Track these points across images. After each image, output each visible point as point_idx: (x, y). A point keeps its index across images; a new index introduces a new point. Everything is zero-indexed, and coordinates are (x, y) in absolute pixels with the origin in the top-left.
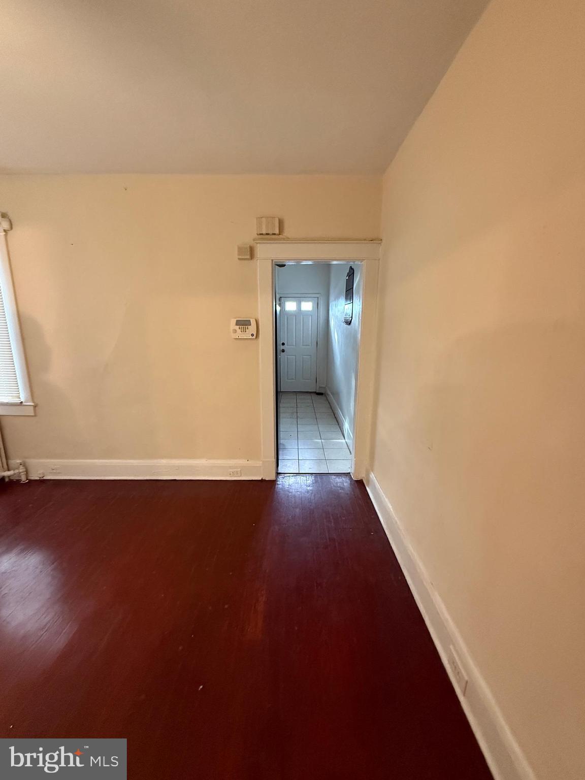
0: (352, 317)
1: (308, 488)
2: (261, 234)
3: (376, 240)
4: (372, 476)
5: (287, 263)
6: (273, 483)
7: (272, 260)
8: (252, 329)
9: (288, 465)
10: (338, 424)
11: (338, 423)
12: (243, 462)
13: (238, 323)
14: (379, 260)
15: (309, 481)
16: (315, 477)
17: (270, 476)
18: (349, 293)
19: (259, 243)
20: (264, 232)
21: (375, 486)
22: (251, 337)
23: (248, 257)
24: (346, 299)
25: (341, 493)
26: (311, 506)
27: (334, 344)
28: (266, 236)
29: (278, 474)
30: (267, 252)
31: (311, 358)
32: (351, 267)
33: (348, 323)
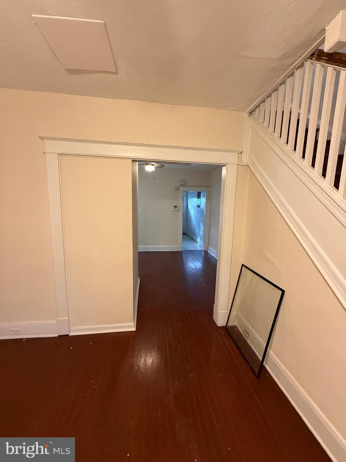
0: (200, 205)
3: (209, 187)
7: (183, 191)
12: (173, 246)
18: (199, 196)
19: (180, 187)
20: (182, 184)
22: (177, 210)
23: (177, 190)
24: (198, 198)
33: (199, 207)
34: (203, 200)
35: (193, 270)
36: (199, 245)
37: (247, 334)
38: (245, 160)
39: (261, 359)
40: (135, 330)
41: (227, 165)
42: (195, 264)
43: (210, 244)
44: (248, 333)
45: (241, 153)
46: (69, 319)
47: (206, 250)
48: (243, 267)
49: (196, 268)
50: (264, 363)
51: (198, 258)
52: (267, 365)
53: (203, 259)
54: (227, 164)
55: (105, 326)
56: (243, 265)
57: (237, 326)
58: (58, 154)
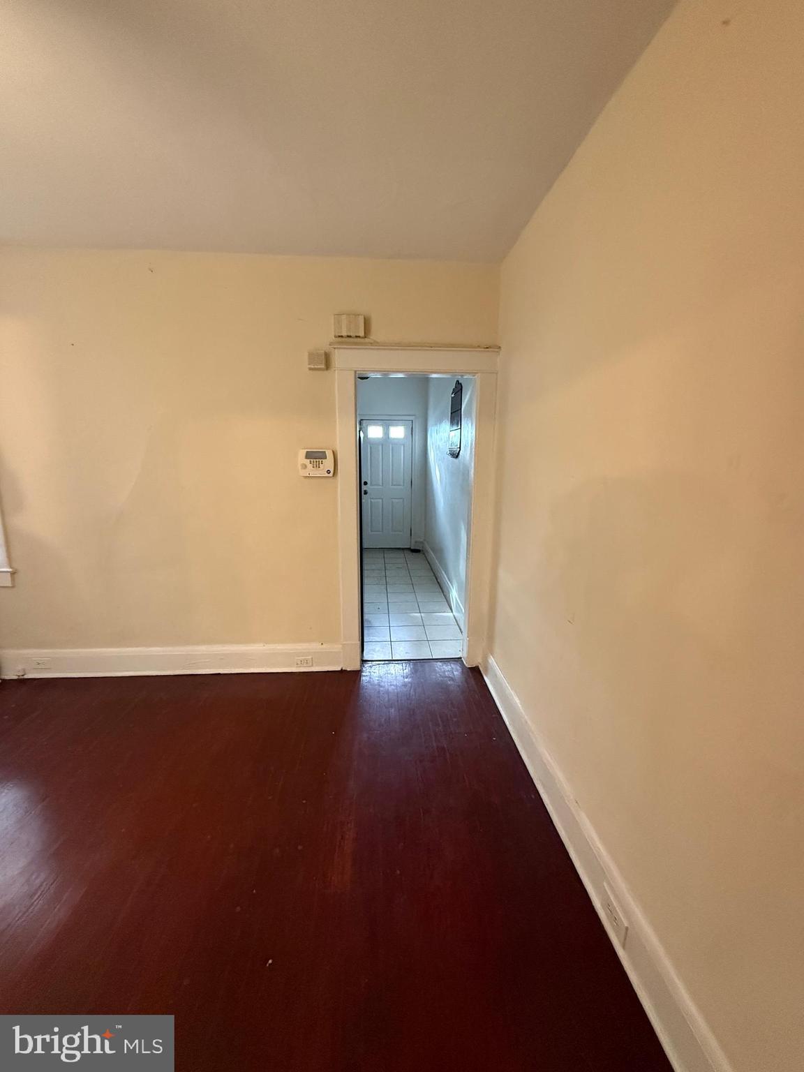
0: (460, 448)
1: (406, 680)
2: (339, 336)
3: (492, 348)
4: (492, 660)
5: (372, 375)
6: (357, 674)
7: (355, 371)
8: (328, 463)
9: (377, 649)
10: (443, 592)
11: (442, 590)
12: (315, 646)
13: (309, 455)
14: (497, 374)
15: (407, 670)
16: (414, 664)
17: (353, 666)
18: (456, 416)
19: (337, 348)
20: (344, 334)
21: (496, 675)
22: (327, 475)
23: (323, 366)
24: (452, 423)
25: (450, 685)
26: (410, 704)
27: (435, 483)
28: (345, 340)
29: (363, 661)
30: (348, 360)
31: (403, 501)
32: (458, 381)
33: (455, 454)
34: (469, 430)
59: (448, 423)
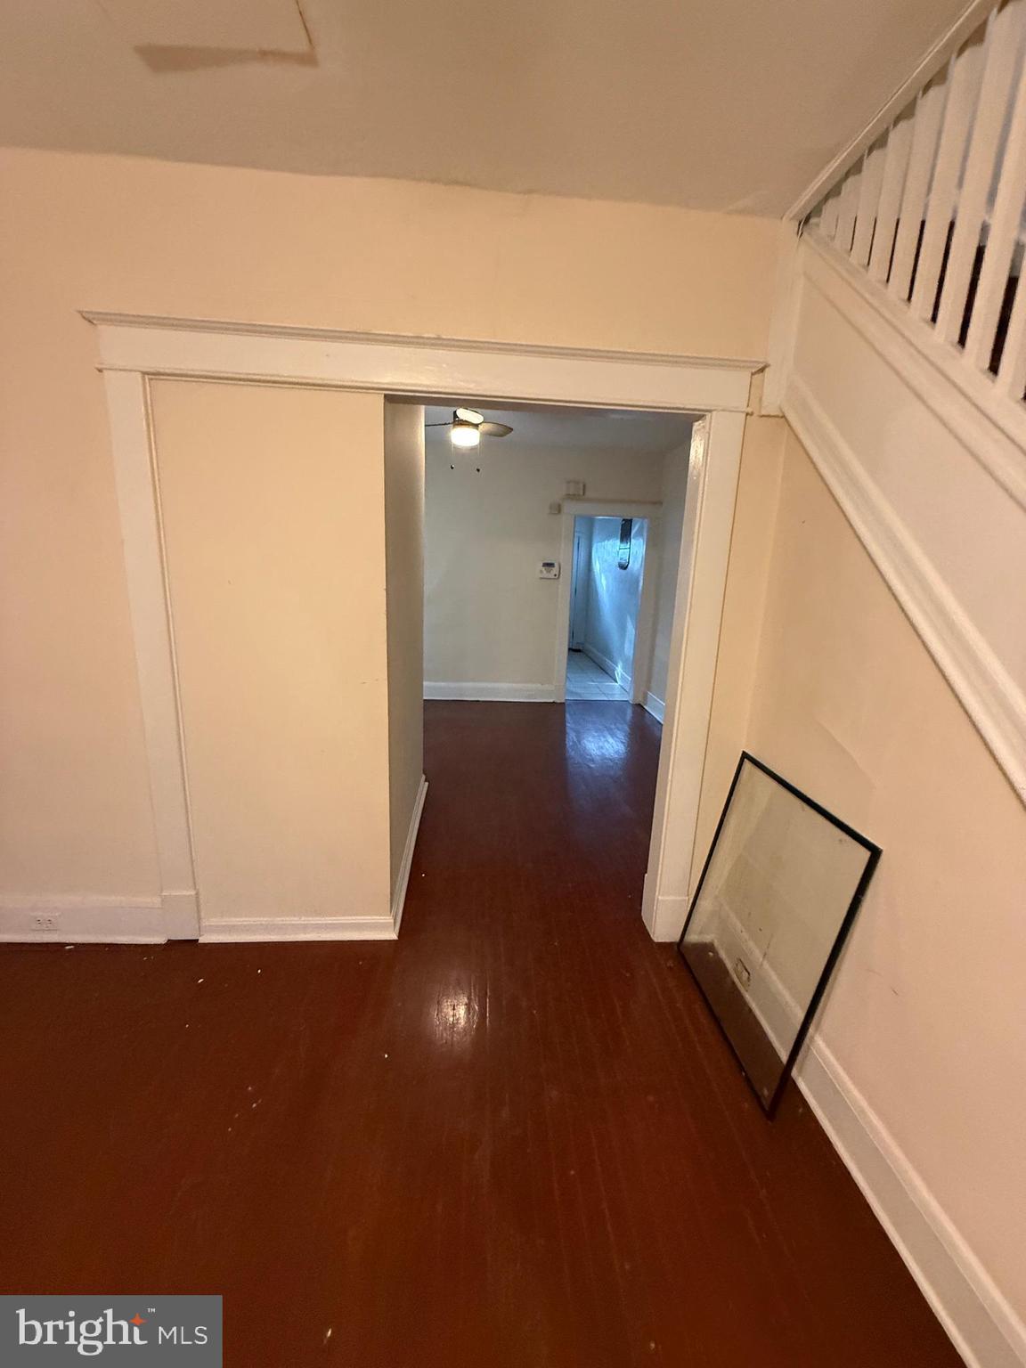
0: (629, 562)
2: (568, 495)
3: (658, 503)
6: (563, 705)
7: (575, 514)
8: (555, 570)
10: (607, 673)
12: (538, 686)
13: (545, 565)
17: (560, 700)
18: (625, 535)
19: (566, 502)
20: (571, 494)
22: (554, 577)
23: (556, 512)
24: (622, 541)
28: (571, 497)
29: (566, 699)
30: (571, 508)
33: (623, 567)
34: (637, 547)
35: (593, 760)
36: (619, 686)
37: (745, 975)
38: (774, 395)
39: (784, 1057)
40: (394, 936)
41: (708, 415)
42: (601, 744)
43: (653, 685)
44: (746, 970)
45: (762, 370)
46: (197, 894)
47: (640, 700)
48: (747, 764)
49: (603, 757)
50: (794, 1073)
51: (613, 726)
52: (803, 1078)
53: (628, 729)
54: (710, 411)
55: (304, 920)
56: (745, 756)
57: (716, 944)
58: (144, 373)
59: (618, 541)
